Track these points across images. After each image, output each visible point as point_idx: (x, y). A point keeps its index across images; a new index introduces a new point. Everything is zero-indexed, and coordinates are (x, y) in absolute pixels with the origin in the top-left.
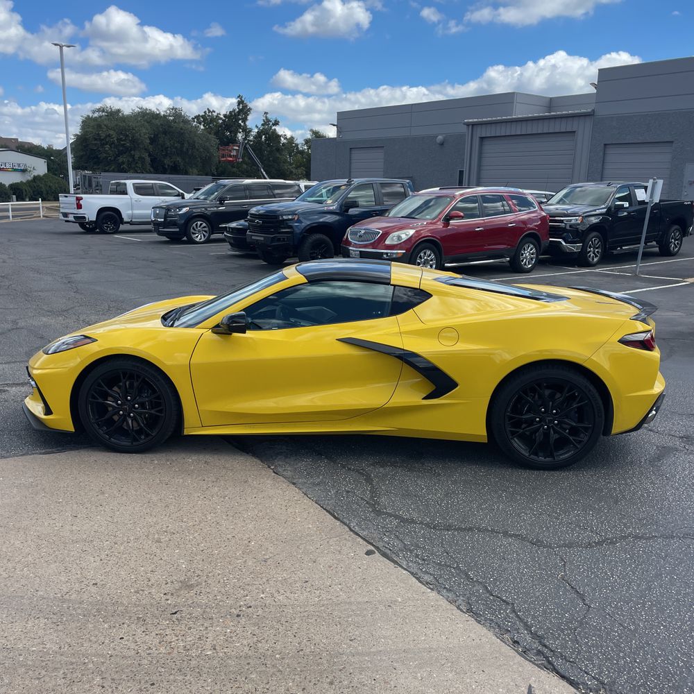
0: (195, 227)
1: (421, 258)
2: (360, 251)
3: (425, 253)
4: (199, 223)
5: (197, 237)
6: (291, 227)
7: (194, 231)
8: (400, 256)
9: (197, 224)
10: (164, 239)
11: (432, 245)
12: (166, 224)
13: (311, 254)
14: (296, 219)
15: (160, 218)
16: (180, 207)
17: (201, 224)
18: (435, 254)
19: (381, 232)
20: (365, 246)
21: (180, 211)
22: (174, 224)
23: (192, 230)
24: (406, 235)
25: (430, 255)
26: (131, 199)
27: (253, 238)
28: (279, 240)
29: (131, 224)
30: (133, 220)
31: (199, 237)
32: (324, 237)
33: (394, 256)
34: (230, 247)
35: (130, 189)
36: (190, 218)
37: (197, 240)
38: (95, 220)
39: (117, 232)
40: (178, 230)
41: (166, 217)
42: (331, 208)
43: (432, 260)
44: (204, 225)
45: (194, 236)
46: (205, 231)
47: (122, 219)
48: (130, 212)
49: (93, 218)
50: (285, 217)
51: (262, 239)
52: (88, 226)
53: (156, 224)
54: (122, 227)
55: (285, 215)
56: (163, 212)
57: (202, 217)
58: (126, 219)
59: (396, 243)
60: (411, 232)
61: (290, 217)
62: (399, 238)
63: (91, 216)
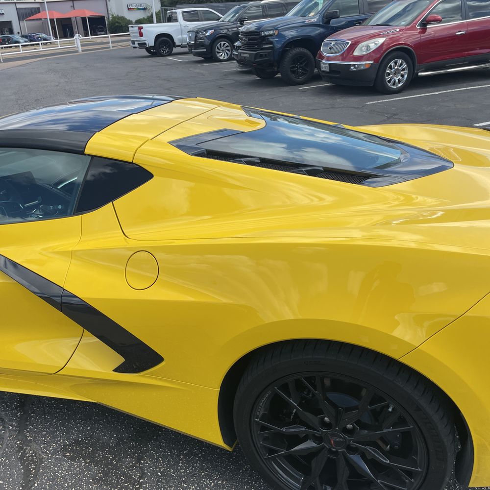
0: (219, 47)
1: (391, 68)
2: (330, 64)
3: (396, 63)
4: (223, 43)
5: (222, 55)
6: (271, 43)
7: (218, 51)
8: (367, 67)
9: (220, 44)
10: (200, 58)
11: (403, 54)
12: (196, 46)
13: (292, 68)
14: (276, 34)
15: (193, 41)
16: (206, 30)
17: (224, 44)
18: (407, 63)
19: (350, 42)
20: (334, 59)
21: (206, 33)
22: (202, 45)
23: (217, 50)
24: (376, 44)
25: (401, 64)
26: (181, 25)
27: (242, 55)
28: (261, 56)
29: (182, 47)
30: (184, 44)
31: (222, 56)
32: (305, 51)
33: (362, 67)
34: (237, 64)
35: (180, 17)
36: (216, 39)
37: (221, 58)
38: (153, 45)
39: (170, 54)
40: (205, 50)
41: (196, 38)
42: (312, 20)
43: (403, 70)
44: (227, 44)
45: (218, 55)
46: (228, 50)
47: (174, 43)
48: (180, 37)
49: (152, 44)
50: (267, 33)
51: (248, 56)
52: (152, 51)
53: (190, 46)
54: (175, 50)
55: (266, 31)
56: (194, 34)
57: (226, 37)
58: (177, 43)
59: (364, 53)
60: (381, 41)
61: (271, 32)
62: (368, 47)
63: (151, 42)
